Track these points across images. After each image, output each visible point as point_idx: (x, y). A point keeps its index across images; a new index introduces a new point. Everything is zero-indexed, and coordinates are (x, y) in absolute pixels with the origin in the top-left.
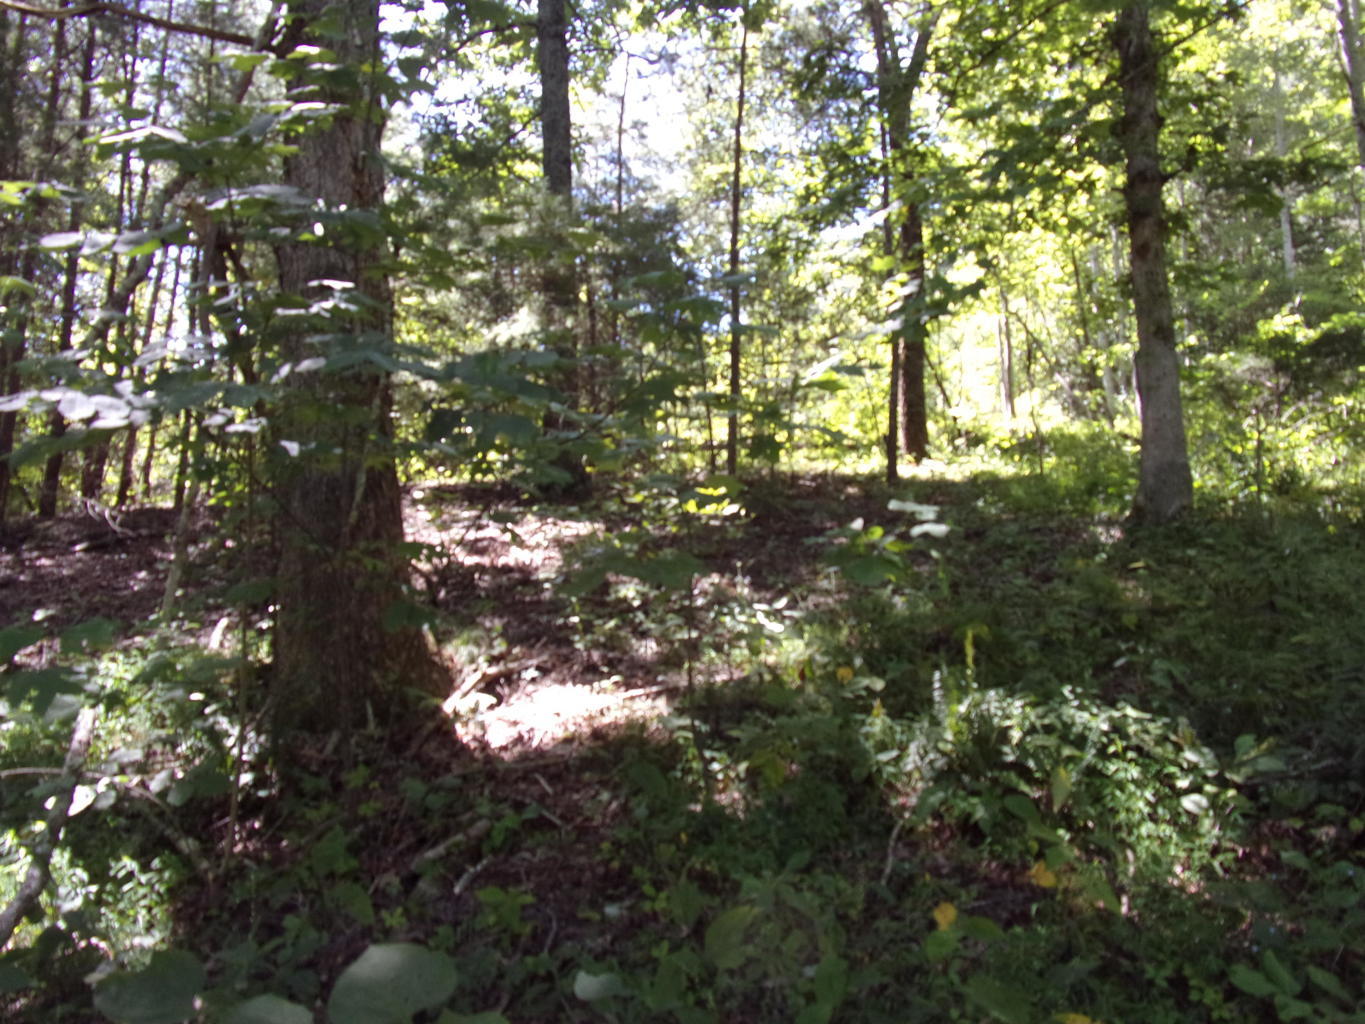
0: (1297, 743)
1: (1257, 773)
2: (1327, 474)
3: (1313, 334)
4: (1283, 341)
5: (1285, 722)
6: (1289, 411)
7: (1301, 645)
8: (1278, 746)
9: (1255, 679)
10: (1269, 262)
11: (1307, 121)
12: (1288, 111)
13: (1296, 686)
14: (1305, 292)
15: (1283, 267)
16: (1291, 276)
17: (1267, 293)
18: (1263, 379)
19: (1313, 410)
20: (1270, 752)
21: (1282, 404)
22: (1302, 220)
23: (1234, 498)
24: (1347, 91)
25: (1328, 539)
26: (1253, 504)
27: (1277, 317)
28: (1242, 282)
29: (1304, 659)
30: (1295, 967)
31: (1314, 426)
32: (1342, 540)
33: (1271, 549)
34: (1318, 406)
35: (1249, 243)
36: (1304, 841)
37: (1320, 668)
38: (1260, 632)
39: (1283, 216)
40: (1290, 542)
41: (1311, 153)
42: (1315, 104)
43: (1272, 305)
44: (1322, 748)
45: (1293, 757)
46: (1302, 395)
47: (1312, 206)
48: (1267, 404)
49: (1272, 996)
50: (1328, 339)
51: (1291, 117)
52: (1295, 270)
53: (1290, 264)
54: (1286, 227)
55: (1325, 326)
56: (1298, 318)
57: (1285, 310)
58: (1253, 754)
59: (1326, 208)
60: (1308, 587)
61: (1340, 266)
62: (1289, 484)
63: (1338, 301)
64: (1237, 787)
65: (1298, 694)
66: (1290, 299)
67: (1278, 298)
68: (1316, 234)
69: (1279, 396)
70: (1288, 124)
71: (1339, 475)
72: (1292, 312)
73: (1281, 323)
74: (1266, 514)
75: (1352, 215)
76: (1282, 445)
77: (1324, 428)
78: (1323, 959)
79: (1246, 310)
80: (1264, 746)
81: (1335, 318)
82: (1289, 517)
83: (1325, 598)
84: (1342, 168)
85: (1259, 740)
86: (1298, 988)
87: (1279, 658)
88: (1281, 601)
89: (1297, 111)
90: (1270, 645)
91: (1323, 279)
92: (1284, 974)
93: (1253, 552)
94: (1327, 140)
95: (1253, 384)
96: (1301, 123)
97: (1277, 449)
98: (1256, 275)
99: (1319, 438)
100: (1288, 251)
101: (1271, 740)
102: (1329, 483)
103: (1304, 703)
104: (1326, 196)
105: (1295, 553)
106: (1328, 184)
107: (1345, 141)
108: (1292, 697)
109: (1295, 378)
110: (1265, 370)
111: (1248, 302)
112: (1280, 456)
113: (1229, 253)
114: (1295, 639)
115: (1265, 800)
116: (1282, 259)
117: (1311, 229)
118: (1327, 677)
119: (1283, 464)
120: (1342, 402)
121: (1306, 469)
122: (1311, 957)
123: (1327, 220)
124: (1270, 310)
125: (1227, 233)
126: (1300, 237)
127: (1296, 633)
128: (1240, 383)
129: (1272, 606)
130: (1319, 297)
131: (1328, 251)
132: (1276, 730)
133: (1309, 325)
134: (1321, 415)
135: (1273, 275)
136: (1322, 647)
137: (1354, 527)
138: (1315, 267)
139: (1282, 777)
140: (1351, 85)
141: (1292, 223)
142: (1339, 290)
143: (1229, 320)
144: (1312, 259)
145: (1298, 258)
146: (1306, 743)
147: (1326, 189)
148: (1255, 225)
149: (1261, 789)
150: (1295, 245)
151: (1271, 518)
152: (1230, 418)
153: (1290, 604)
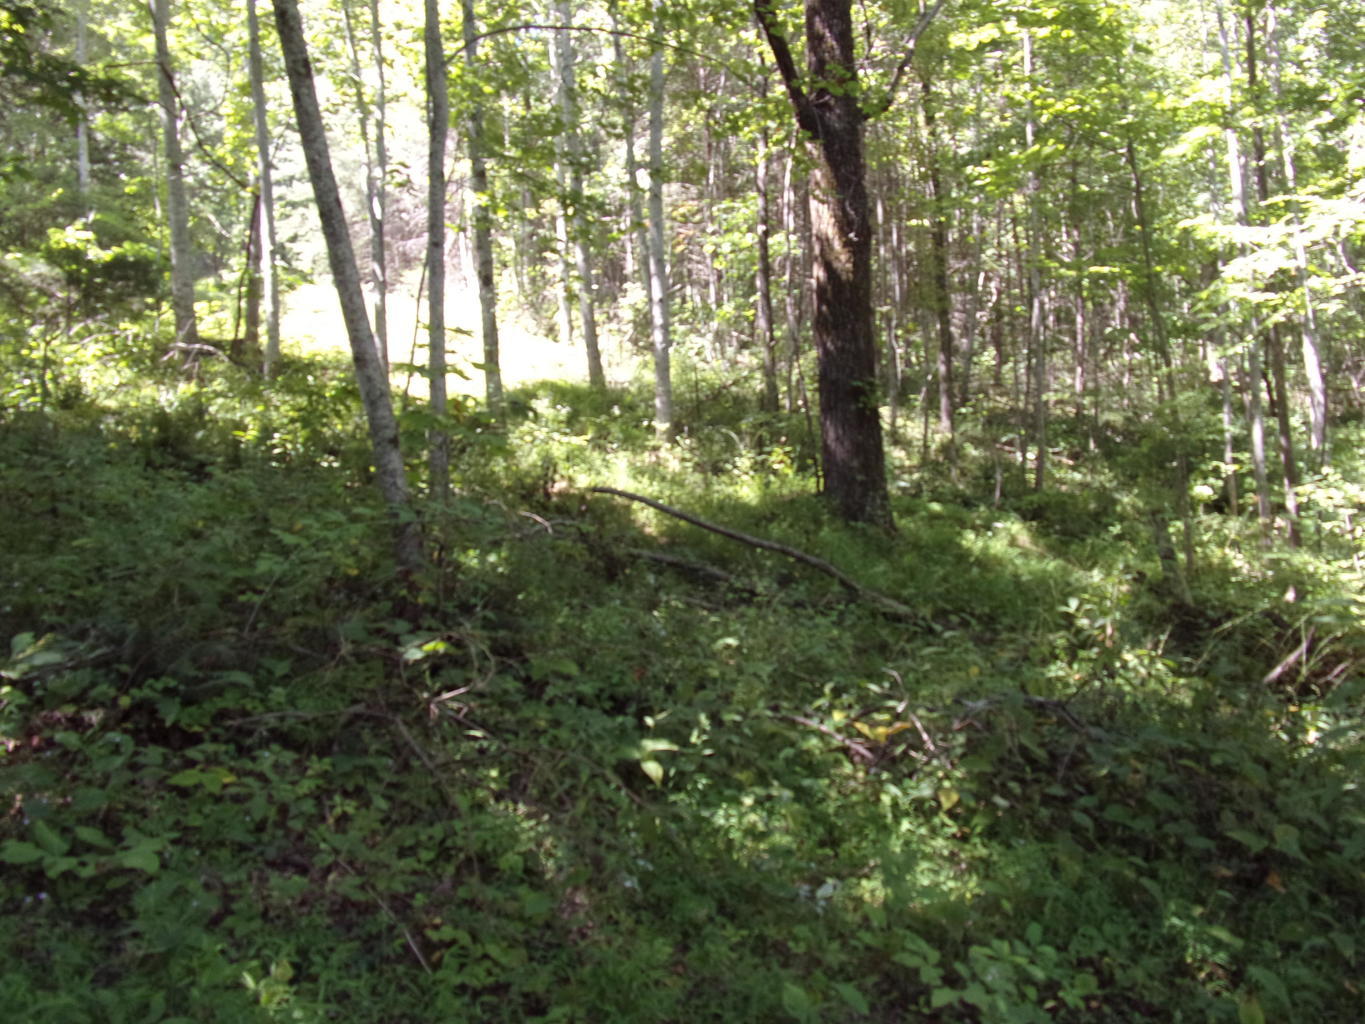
0: (74, 638)
1: (33, 668)
2: (111, 394)
3: (107, 256)
4: (74, 255)
5: (62, 620)
6: (77, 328)
7: (82, 549)
8: (56, 641)
9: (34, 580)
10: (63, 170)
11: (110, 38)
12: (92, 20)
13: (75, 587)
14: (99, 210)
15: (78, 177)
16: (86, 191)
17: (60, 202)
18: (54, 288)
19: (100, 330)
20: (48, 648)
21: (70, 320)
22: (100, 137)
23: (16, 406)
24: (151, 26)
25: (109, 453)
26: (38, 414)
27: (70, 230)
28: (34, 183)
29: (85, 562)
30: (65, 831)
31: (100, 346)
32: (123, 455)
33: (54, 457)
34: (106, 327)
35: (43, 142)
36: (76, 724)
37: (99, 569)
38: (42, 537)
39: (82, 129)
40: (73, 454)
41: (113, 73)
42: (118, 24)
43: (64, 215)
44: (97, 638)
45: (70, 649)
46: (91, 313)
47: (111, 127)
48: (55, 316)
49: (41, 859)
50: (119, 262)
51: (94, 27)
52: (89, 187)
53: (86, 178)
54: (83, 139)
55: (116, 250)
56: (90, 235)
57: (79, 223)
58: (29, 651)
59: (124, 134)
60: (90, 496)
61: (134, 196)
62: (72, 399)
63: (130, 229)
64: (12, 683)
65: (78, 593)
66: (84, 215)
67: (72, 210)
68: (112, 156)
69: (68, 309)
70: (91, 33)
71: (120, 397)
72: (86, 227)
73: (72, 235)
74: (50, 425)
75: (147, 149)
76: (67, 361)
77: (110, 350)
78: (90, 820)
79: (36, 212)
80: (41, 642)
81: (127, 245)
82: (73, 431)
83: (105, 506)
84: (143, 100)
85: (37, 638)
86: (65, 847)
87: (56, 561)
88: (63, 507)
89: (101, 24)
90: (50, 548)
91: (117, 203)
92: (53, 839)
93: (38, 459)
94: (129, 65)
95: (42, 292)
96: (103, 37)
97: (62, 364)
98: (50, 179)
99: (104, 358)
100: (84, 165)
101: (49, 636)
102: (112, 404)
103: (83, 601)
104: (125, 122)
105: (80, 462)
106: (125, 109)
107: (147, 74)
108: (71, 597)
109: (86, 295)
110: (57, 280)
111: (38, 206)
112: (65, 370)
113: (20, 147)
114: (75, 543)
115: (39, 693)
116: (77, 170)
117: (107, 149)
118: (103, 578)
119: (68, 378)
120: (129, 328)
121: (89, 388)
122: (80, 822)
123: (124, 146)
124: (61, 220)
125: (19, 123)
126: (97, 154)
127: (75, 538)
128: (28, 287)
129: (54, 512)
130: (112, 219)
131: (123, 177)
132: (52, 628)
133: (103, 246)
134: (107, 337)
135: (66, 184)
136: (100, 551)
137: (134, 446)
138: (110, 189)
139: (57, 669)
140: (156, 23)
141: (90, 137)
142: (130, 218)
143: (17, 219)
144: (107, 178)
145: (93, 174)
146: (82, 635)
147: (125, 115)
148: (52, 124)
149: (36, 683)
150: (93, 161)
151: (56, 429)
152: (13, 323)
153: (74, 510)
